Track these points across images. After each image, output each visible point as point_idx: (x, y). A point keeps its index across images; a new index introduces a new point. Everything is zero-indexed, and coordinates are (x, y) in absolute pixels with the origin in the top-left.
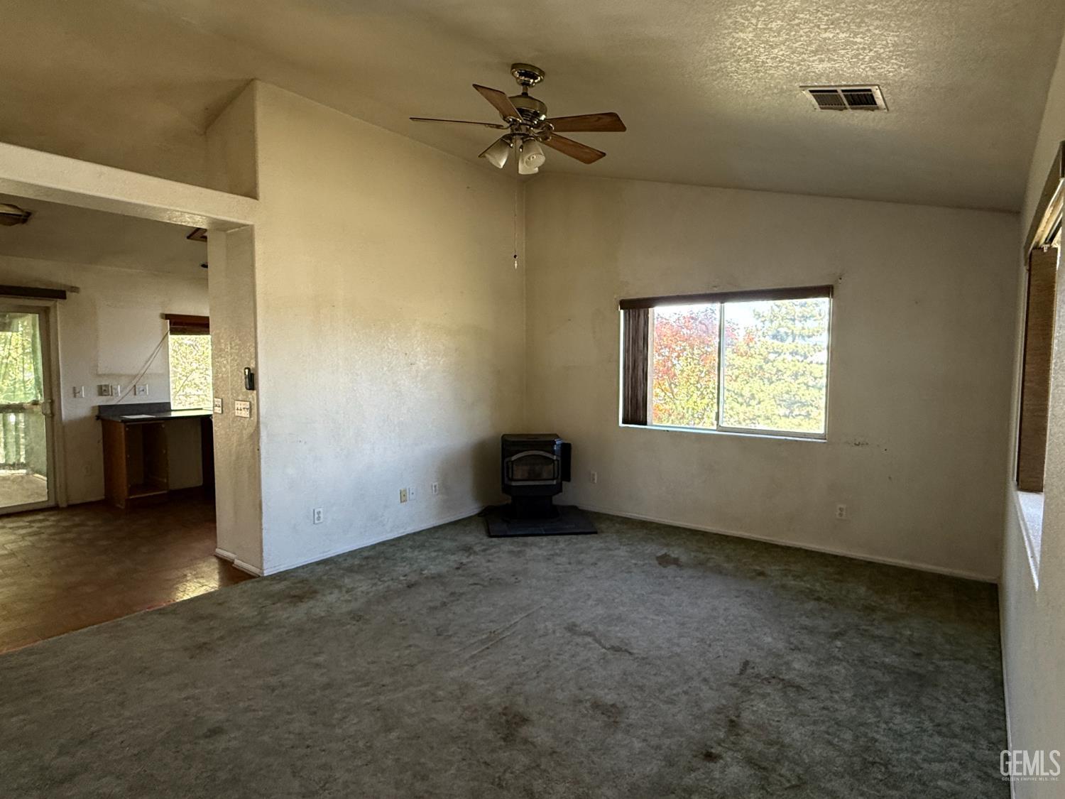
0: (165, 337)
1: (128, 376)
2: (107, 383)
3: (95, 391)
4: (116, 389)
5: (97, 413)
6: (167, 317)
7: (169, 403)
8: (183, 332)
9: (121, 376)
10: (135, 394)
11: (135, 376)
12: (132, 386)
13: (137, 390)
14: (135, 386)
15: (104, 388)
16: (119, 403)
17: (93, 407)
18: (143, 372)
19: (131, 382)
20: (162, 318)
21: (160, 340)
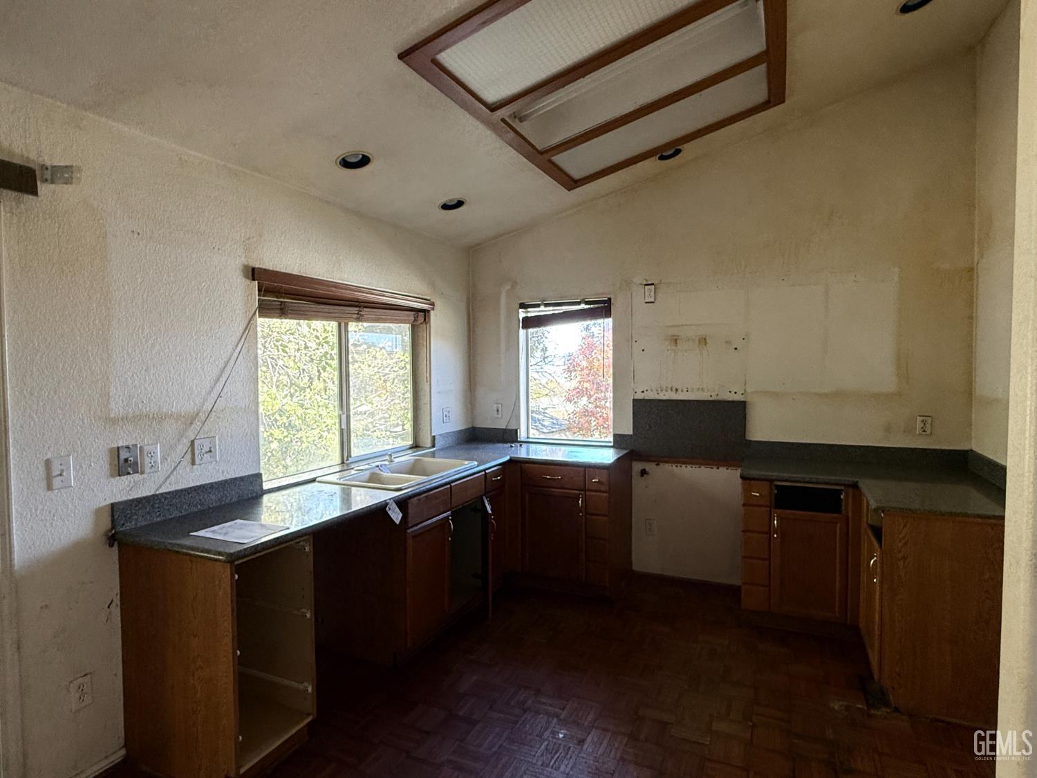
0: (250, 325)
1: (178, 417)
2: (130, 442)
3: (102, 464)
4: (152, 455)
5: (106, 523)
6: (253, 273)
7: (259, 476)
8: (283, 312)
9: (160, 418)
10: (193, 463)
11: (191, 419)
12: (186, 442)
13: (197, 452)
14: (193, 442)
15: (124, 455)
16: (161, 491)
17: (98, 512)
18: (208, 406)
19: (181, 435)
20: (246, 276)
21: (241, 329)
